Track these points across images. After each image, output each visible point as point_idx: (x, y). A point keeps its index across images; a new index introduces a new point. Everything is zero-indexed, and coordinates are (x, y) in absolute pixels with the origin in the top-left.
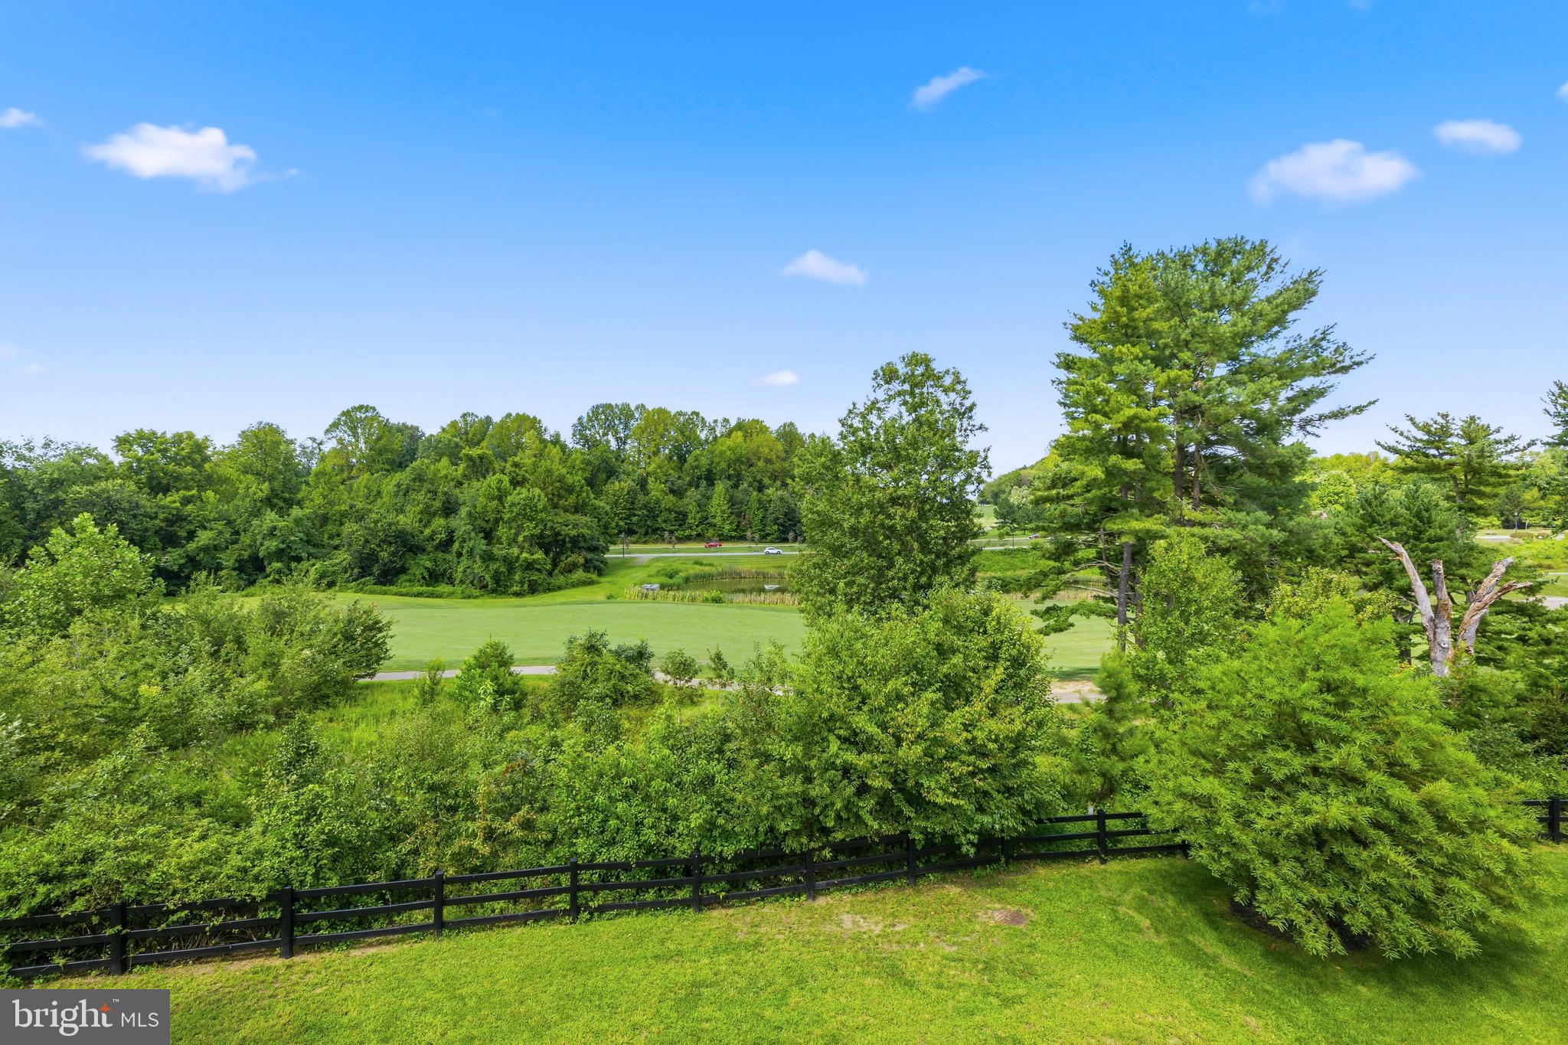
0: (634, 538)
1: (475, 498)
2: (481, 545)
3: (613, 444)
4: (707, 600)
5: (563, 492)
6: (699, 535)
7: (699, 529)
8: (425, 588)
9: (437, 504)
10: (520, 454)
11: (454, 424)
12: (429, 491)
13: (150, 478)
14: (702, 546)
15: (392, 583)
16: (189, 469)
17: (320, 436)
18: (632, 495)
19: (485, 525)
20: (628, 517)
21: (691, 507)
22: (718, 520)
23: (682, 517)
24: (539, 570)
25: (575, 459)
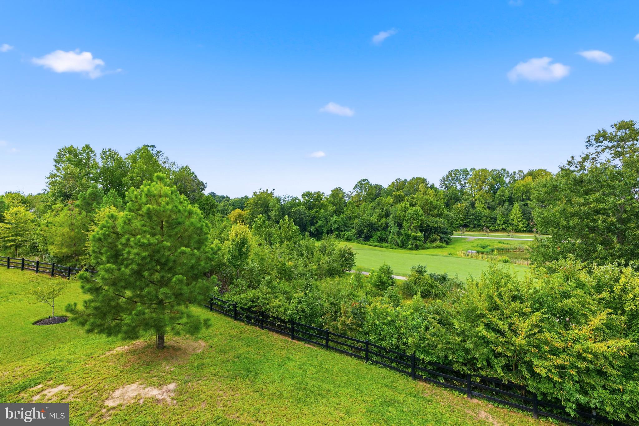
0: (468, 229)
1: (396, 211)
2: (397, 229)
3: (459, 187)
4: (500, 261)
5: (431, 209)
6: (503, 229)
7: (504, 226)
8: (378, 244)
9: (384, 213)
10: (417, 193)
11: (393, 183)
12: (381, 209)
13: (309, 206)
14: (506, 234)
15: (368, 241)
16: (317, 202)
17: (352, 190)
18: (467, 209)
19: (399, 221)
20: (465, 219)
21: (499, 215)
22: (515, 222)
23: (494, 220)
24: (419, 240)
25: (440, 194)
